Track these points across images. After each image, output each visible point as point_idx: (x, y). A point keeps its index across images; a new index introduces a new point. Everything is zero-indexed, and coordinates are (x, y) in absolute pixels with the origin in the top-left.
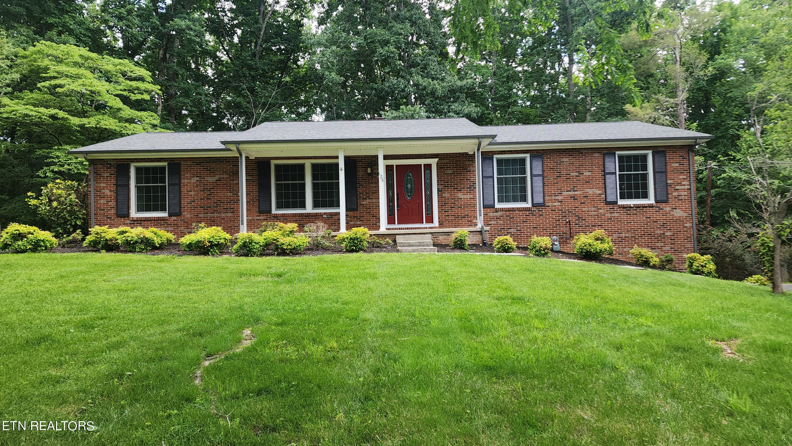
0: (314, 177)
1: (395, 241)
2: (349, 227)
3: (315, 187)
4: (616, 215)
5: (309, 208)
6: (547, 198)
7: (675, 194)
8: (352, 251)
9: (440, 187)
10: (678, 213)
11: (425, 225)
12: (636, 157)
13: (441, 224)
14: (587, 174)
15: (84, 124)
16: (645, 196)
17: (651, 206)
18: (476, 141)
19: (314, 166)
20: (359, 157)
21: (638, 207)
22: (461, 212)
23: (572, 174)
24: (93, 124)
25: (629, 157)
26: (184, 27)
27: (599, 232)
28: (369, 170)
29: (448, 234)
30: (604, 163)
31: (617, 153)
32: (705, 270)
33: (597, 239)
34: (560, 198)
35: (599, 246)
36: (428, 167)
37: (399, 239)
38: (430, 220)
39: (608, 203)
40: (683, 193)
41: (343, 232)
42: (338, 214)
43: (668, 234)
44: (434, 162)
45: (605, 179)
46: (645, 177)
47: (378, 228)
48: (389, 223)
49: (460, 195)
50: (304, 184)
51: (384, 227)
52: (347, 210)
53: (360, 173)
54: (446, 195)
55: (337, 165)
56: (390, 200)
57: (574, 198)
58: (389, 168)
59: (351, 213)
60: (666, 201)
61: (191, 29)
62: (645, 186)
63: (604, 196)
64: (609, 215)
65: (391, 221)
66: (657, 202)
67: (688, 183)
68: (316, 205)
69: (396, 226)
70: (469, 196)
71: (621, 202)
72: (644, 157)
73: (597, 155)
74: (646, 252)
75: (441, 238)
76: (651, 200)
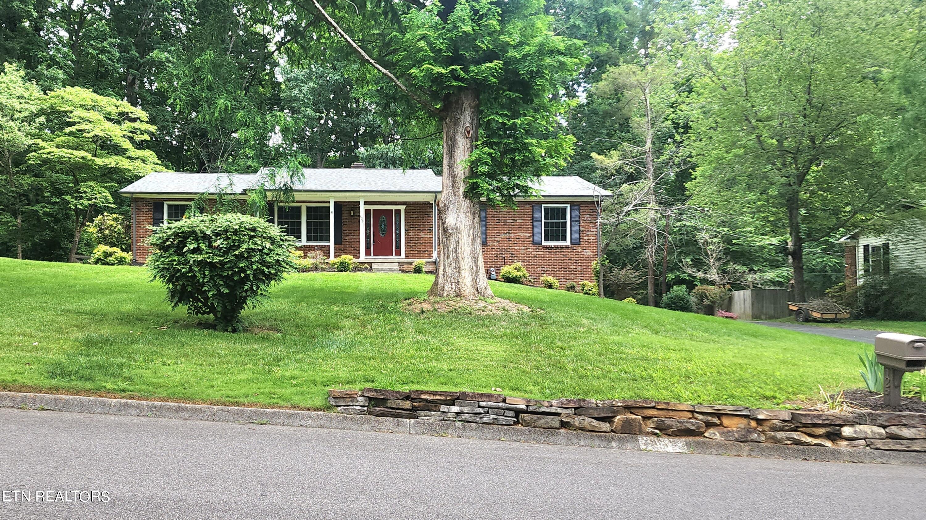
0: (308, 217)
1: (371, 267)
2: (336, 256)
3: (308, 224)
4: (540, 253)
5: (304, 241)
6: (488, 239)
7: (586, 238)
8: (342, 271)
9: (407, 227)
10: (588, 253)
11: (394, 257)
12: (558, 209)
13: (407, 257)
14: (520, 221)
15: (106, 165)
16: (564, 239)
17: (567, 247)
18: (434, 194)
19: (308, 208)
20: (344, 202)
21: (557, 247)
22: (422, 247)
23: (508, 221)
24: (113, 165)
25: (552, 209)
26: (164, 59)
27: (518, 264)
28: (352, 213)
29: (411, 263)
30: (533, 213)
31: (543, 205)
32: (591, 292)
33: (516, 269)
34: (498, 239)
35: (515, 273)
36: (398, 212)
37: (374, 266)
38: (398, 253)
39: (534, 244)
40: (592, 238)
41: (332, 259)
42: (329, 246)
43: (580, 268)
44: (402, 208)
45: (533, 226)
46: (564, 224)
47: (359, 258)
48: (366, 255)
49: (422, 235)
50: (300, 222)
51: (363, 257)
52: (335, 243)
53: (345, 215)
54: (411, 234)
55: (329, 208)
56: (368, 237)
57: (509, 239)
58: (367, 212)
59: (337, 246)
60: (579, 244)
61: (170, 61)
62: (564, 232)
63: (531, 239)
64: (534, 253)
65: (368, 253)
66: (572, 243)
67: (595, 230)
68: (309, 239)
69: (372, 257)
70: (429, 236)
71: (544, 243)
72: (564, 209)
73: (528, 206)
74: (551, 279)
75: (405, 266)
76: (568, 243)
